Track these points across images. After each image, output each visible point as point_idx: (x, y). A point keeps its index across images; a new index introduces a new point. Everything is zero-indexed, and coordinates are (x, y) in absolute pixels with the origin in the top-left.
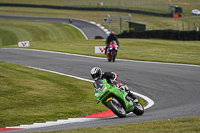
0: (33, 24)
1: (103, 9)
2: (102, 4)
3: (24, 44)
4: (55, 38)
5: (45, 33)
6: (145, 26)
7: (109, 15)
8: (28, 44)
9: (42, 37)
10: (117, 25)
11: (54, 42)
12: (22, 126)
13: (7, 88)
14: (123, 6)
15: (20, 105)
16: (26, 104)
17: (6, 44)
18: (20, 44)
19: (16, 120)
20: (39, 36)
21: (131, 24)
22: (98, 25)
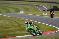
0: (25, 6)
1: (45, 2)
2: (45, 1)
3: (22, 12)
4: (31, 10)
5: (28, 9)
6: (57, 7)
7: (47, 4)
8: (23, 12)
9: (27, 10)
10: (49, 7)
11: (31, 11)
12: (21, 36)
13: (17, 25)
14: (51, 1)
15: (21, 30)
16: (23, 30)
17: (16, 12)
18: (21, 12)
19: (19, 34)
20: (26, 10)
21: (53, 7)
22: (44, 7)
